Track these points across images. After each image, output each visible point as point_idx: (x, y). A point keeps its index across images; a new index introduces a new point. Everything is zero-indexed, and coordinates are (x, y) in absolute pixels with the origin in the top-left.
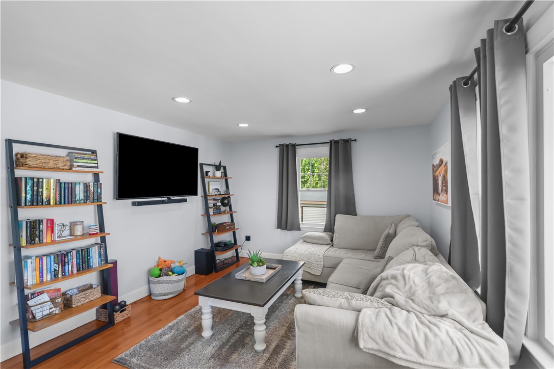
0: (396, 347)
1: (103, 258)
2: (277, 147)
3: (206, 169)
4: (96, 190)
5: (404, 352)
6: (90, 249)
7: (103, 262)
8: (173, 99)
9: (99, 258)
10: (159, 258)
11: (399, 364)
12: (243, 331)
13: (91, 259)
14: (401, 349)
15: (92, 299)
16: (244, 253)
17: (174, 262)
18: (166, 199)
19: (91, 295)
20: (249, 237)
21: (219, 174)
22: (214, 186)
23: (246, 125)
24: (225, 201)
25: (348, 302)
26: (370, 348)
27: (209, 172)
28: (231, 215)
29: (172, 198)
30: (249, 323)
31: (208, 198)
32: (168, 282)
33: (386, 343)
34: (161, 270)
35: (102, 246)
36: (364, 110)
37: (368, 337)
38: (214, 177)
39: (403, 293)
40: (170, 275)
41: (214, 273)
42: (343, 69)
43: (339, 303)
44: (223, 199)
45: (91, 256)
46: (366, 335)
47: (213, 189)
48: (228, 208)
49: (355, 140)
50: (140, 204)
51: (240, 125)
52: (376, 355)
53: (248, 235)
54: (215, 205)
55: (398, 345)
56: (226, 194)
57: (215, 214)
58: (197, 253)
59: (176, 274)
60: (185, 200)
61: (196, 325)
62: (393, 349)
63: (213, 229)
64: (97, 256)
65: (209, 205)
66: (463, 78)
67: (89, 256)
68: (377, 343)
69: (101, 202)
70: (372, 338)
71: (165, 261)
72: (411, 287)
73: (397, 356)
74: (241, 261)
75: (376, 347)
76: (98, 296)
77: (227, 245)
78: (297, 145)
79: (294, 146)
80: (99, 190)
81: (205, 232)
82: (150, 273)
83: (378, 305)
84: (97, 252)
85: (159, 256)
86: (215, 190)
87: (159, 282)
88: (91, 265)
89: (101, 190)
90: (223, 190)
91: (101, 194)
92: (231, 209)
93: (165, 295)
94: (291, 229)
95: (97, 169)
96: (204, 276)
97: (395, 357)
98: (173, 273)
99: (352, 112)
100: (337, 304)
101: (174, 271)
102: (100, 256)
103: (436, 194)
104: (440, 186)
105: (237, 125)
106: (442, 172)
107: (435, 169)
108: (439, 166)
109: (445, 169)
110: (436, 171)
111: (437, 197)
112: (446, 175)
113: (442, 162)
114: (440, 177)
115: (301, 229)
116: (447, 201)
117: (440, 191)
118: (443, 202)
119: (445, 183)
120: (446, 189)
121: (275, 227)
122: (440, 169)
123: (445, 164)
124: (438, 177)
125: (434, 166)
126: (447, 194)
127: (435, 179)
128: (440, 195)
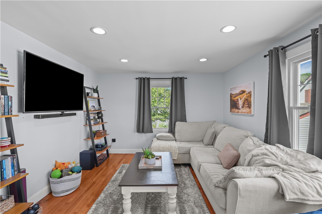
0: (308, 194)
1: (16, 169)
2: (136, 79)
3: (87, 91)
4: (6, 103)
5: (313, 196)
6: (4, 161)
7: (16, 173)
8: (91, 29)
9: (12, 169)
10: (56, 162)
11: (310, 204)
12: (150, 205)
13: (4, 171)
14: (311, 195)
15: (7, 210)
16: (112, 151)
17: (69, 163)
18: (60, 113)
19: (5, 207)
20: (115, 139)
21: (95, 95)
22: (92, 104)
23: (126, 61)
24: (99, 115)
25: (261, 173)
26: (293, 198)
27: (90, 93)
28: (103, 125)
29: (65, 113)
30: (150, 199)
31: (90, 112)
32: (69, 180)
33: (302, 193)
34: (62, 171)
35: (14, 157)
36: (205, 60)
37: (291, 192)
38: (92, 97)
39: (278, 162)
40: (71, 175)
41: (95, 167)
42: (229, 29)
43: (256, 174)
44: (98, 113)
45: (4, 168)
46: (289, 191)
47: (91, 106)
48: (100, 120)
49: (186, 78)
50: (44, 117)
51: (122, 60)
52: (294, 202)
53: (114, 138)
54: (94, 117)
55: (309, 193)
56: (99, 110)
57: (95, 124)
58: (81, 154)
59: (76, 173)
60: (75, 114)
61: (111, 210)
62: (307, 196)
63: (93, 135)
64: (10, 168)
65: (91, 118)
66: (281, 46)
67: (3, 168)
68: (296, 194)
69: (11, 114)
70: (293, 192)
71: (64, 164)
72: (281, 159)
73: (310, 199)
74: (110, 156)
75: (296, 197)
76: (12, 206)
77: (103, 146)
78: (151, 79)
79: (149, 79)
80: (10, 103)
81: (86, 138)
82: (50, 175)
83: (277, 171)
84: (10, 164)
85: (56, 160)
86: (92, 107)
87: (61, 182)
88: (5, 177)
89: (12, 103)
90: (97, 107)
91: (11, 107)
92: (102, 121)
93: (67, 191)
94: (147, 132)
95: (8, 82)
96: (89, 171)
97: (309, 200)
98: (73, 172)
99: (199, 60)
100: (255, 175)
101: (73, 171)
102: (13, 166)
103: (234, 109)
104: (240, 105)
105: (120, 60)
106: (244, 97)
107: (233, 96)
108: (240, 94)
109: (247, 95)
110: (235, 97)
111: (236, 110)
112: (249, 99)
113: (243, 92)
114: (240, 100)
115: (153, 131)
116: (250, 112)
117: (240, 107)
118: (245, 113)
119: (248, 103)
120: (249, 106)
121: (134, 132)
122: (240, 96)
123: (249, 93)
124: (238, 100)
125: (233, 94)
126: (250, 108)
127: (234, 101)
128: (239, 109)
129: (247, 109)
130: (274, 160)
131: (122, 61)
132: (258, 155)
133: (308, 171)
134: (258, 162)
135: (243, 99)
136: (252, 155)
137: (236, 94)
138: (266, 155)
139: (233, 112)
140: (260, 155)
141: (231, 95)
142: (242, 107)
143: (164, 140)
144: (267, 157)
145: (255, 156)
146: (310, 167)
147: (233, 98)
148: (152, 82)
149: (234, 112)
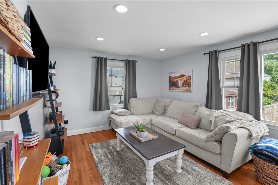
2: (93, 57)
32: (62, 175)
34: (50, 167)
53: (66, 120)
68: (256, 134)
71: (48, 157)
78: (108, 59)
98: (61, 164)
99: (159, 50)
103: (174, 88)
104: (179, 85)
105: (96, 38)
106: (184, 80)
107: (172, 78)
108: (180, 77)
109: (187, 78)
110: (174, 79)
111: (176, 88)
112: (189, 81)
113: (183, 76)
114: (180, 81)
115: (110, 108)
116: (190, 90)
117: (180, 86)
118: (185, 90)
119: (188, 83)
120: (189, 85)
121: (90, 110)
122: (180, 78)
123: (189, 77)
124: (177, 81)
125: (172, 77)
126: (189, 87)
127: (173, 82)
128: (179, 88)
129: (186, 87)
130: (231, 118)
131: (98, 39)
132: (219, 117)
133: (249, 121)
134: (221, 120)
135: (183, 80)
136: (215, 117)
137: (176, 77)
138: (224, 116)
139: (172, 90)
140: (220, 116)
141: (170, 78)
142: (182, 86)
143: (123, 115)
144: (226, 117)
145: (217, 117)
146: (250, 119)
147: (172, 79)
148: (109, 62)
149: (174, 90)
